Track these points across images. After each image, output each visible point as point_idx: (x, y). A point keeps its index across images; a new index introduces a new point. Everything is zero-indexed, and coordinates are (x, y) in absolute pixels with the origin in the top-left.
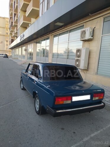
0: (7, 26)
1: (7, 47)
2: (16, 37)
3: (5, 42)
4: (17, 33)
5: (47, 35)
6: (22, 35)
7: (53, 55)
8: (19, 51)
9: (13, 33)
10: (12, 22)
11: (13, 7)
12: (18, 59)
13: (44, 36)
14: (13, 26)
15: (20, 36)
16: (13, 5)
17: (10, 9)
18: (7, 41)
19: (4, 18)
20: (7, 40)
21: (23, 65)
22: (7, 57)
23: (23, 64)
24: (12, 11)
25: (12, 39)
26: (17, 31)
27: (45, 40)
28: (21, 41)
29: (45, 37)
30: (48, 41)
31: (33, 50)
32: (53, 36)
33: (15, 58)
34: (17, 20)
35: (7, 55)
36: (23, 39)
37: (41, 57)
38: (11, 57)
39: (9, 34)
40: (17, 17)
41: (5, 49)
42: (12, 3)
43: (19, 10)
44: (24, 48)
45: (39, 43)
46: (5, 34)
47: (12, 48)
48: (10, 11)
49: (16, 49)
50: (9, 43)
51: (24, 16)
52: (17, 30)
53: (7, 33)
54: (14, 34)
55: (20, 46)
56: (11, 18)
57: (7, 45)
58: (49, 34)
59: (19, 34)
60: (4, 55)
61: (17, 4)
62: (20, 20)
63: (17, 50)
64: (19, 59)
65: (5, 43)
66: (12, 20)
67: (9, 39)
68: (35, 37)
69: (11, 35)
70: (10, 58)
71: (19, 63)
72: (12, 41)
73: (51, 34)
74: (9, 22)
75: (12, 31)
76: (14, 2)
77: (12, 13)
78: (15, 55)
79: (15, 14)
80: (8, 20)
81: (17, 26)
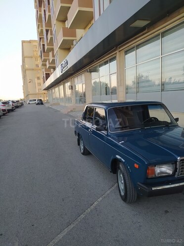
0: (35, 53)
1: (40, 87)
2: (52, 70)
3: (36, 79)
4: (53, 62)
5: (109, 54)
6: (63, 63)
7: (127, 89)
8: (60, 92)
9: (47, 63)
10: (44, 45)
11: (43, 19)
12: (59, 105)
13: (104, 57)
14: (46, 51)
15: (60, 66)
16: (43, 16)
17: (39, 25)
18: (38, 78)
19: (30, 42)
20: (38, 76)
21: (71, 114)
22: (42, 104)
23: (72, 111)
24: (42, 27)
25: (46, 74)
26: (54, 58)
27: (106, 63)
28: (63, 72)
29: (107, 58)
30: (114, 64)
31: (84, 85)
32: (123, 52)
33: (54, 104)
34: (52, 38)
35: (41, 100)
36: (65, 70)
37: (101, 95)
38: (48, 102)
39: (40, 66)
40: (51, 34)
41: (37, 92)
42: (40, 15)
43: (54, 21)
44: (68, 84)
45: (95, 70)
46: (34, 67)
47: (48, 88)
48: (38, 28)
49: (55, 88)
50: (42, 80)
51: (65, 29)
52: (53, 56)
53: (37, 66)
54: (49, 64)
55: (60, 82)
56: (40, 38)
57: (39, 84)
58: (115, 50)
59: (57, 62)
60: (36, 102)
61: (49, 12)
62: (57, 38)
63: (57, 89)
64: (61, 104)
65: (36, 81)
66: (43, 41)
67: (42, 74)
68: (86, 61)
69: (44, 67)
70: (47, 105)
71: (64, 111)
72: (48, 76)
73: (120, 49)
74: (37, 47)
75: (45, 61)
76: (45, 11)
77: (42, 31)
78: (54, 99)
79: (47, 31)
80: (37, 44)
81: (52, 50)
